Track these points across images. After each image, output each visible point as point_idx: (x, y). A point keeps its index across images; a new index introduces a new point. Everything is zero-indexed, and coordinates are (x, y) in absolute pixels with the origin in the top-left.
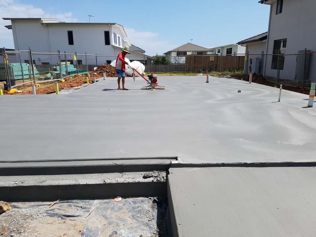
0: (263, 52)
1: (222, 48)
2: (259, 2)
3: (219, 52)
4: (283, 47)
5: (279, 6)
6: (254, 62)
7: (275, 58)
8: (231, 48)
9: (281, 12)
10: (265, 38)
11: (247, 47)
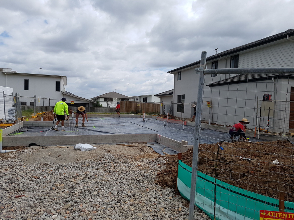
0: (172, 102)
1: (140, 97)
2: (167, 72)
3: (137, 100)
4: (183, 98)
5: (179, 75)
6: (166, 108)
7: (179, 106)
8: (147, 98)
9: (180, 79)
10: (172, 93)
11: (161, 98)
